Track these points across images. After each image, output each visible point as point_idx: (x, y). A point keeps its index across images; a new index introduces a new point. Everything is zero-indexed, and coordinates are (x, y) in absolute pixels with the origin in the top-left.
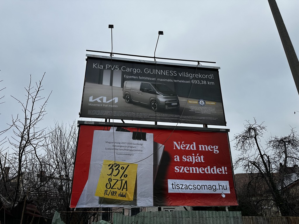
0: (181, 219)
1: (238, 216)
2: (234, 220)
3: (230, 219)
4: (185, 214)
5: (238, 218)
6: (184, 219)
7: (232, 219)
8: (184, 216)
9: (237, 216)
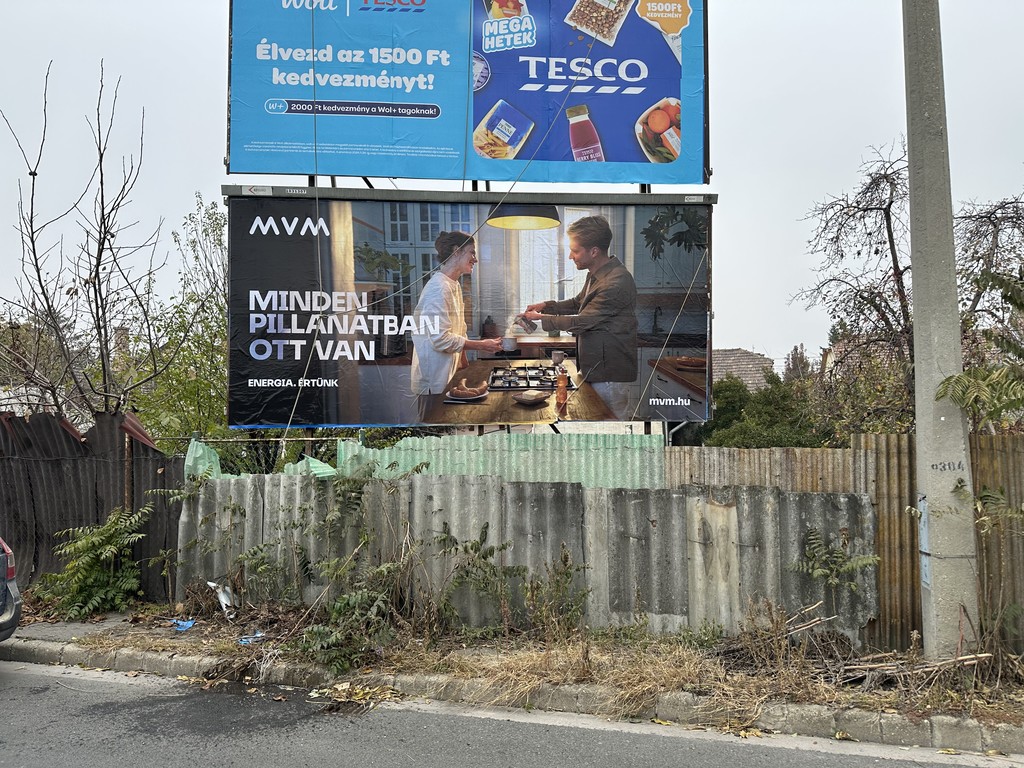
0: (506, 454)
1: (655, 446)
2: (641, 455)
3: (633, 455)
4: (517, 443)
5: (652, 451)
6: (514, 454)
7: (637, 454)
8: (514, 447)
9: (651, 447)
